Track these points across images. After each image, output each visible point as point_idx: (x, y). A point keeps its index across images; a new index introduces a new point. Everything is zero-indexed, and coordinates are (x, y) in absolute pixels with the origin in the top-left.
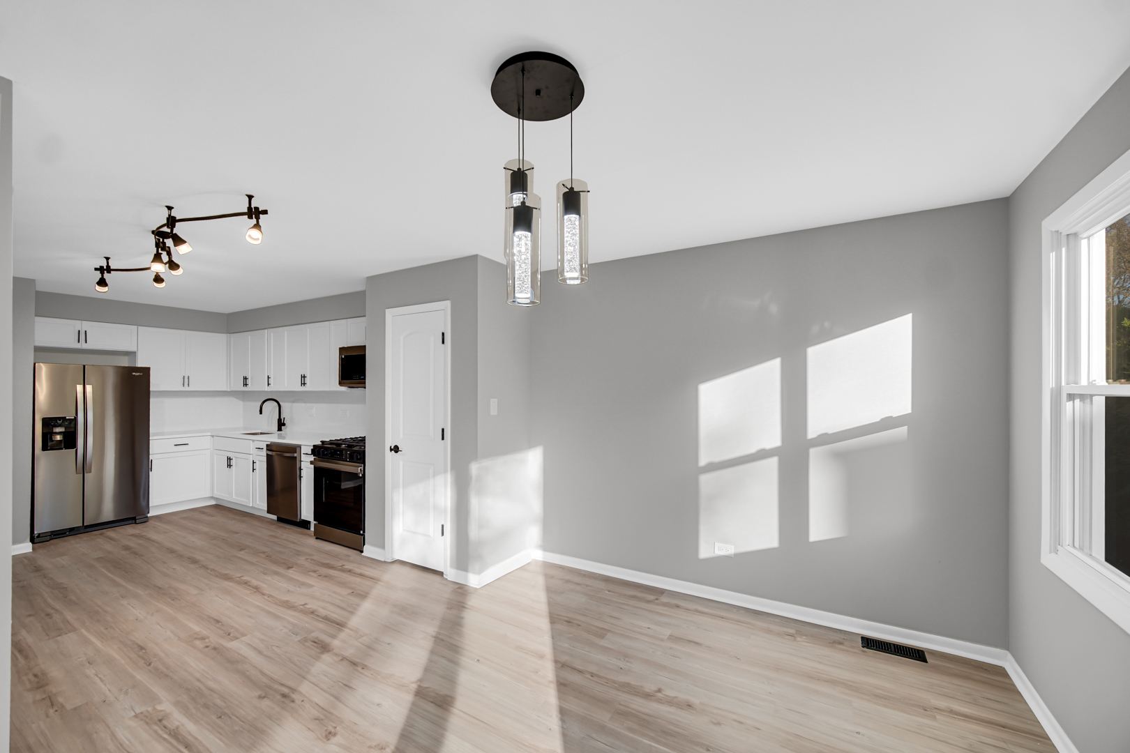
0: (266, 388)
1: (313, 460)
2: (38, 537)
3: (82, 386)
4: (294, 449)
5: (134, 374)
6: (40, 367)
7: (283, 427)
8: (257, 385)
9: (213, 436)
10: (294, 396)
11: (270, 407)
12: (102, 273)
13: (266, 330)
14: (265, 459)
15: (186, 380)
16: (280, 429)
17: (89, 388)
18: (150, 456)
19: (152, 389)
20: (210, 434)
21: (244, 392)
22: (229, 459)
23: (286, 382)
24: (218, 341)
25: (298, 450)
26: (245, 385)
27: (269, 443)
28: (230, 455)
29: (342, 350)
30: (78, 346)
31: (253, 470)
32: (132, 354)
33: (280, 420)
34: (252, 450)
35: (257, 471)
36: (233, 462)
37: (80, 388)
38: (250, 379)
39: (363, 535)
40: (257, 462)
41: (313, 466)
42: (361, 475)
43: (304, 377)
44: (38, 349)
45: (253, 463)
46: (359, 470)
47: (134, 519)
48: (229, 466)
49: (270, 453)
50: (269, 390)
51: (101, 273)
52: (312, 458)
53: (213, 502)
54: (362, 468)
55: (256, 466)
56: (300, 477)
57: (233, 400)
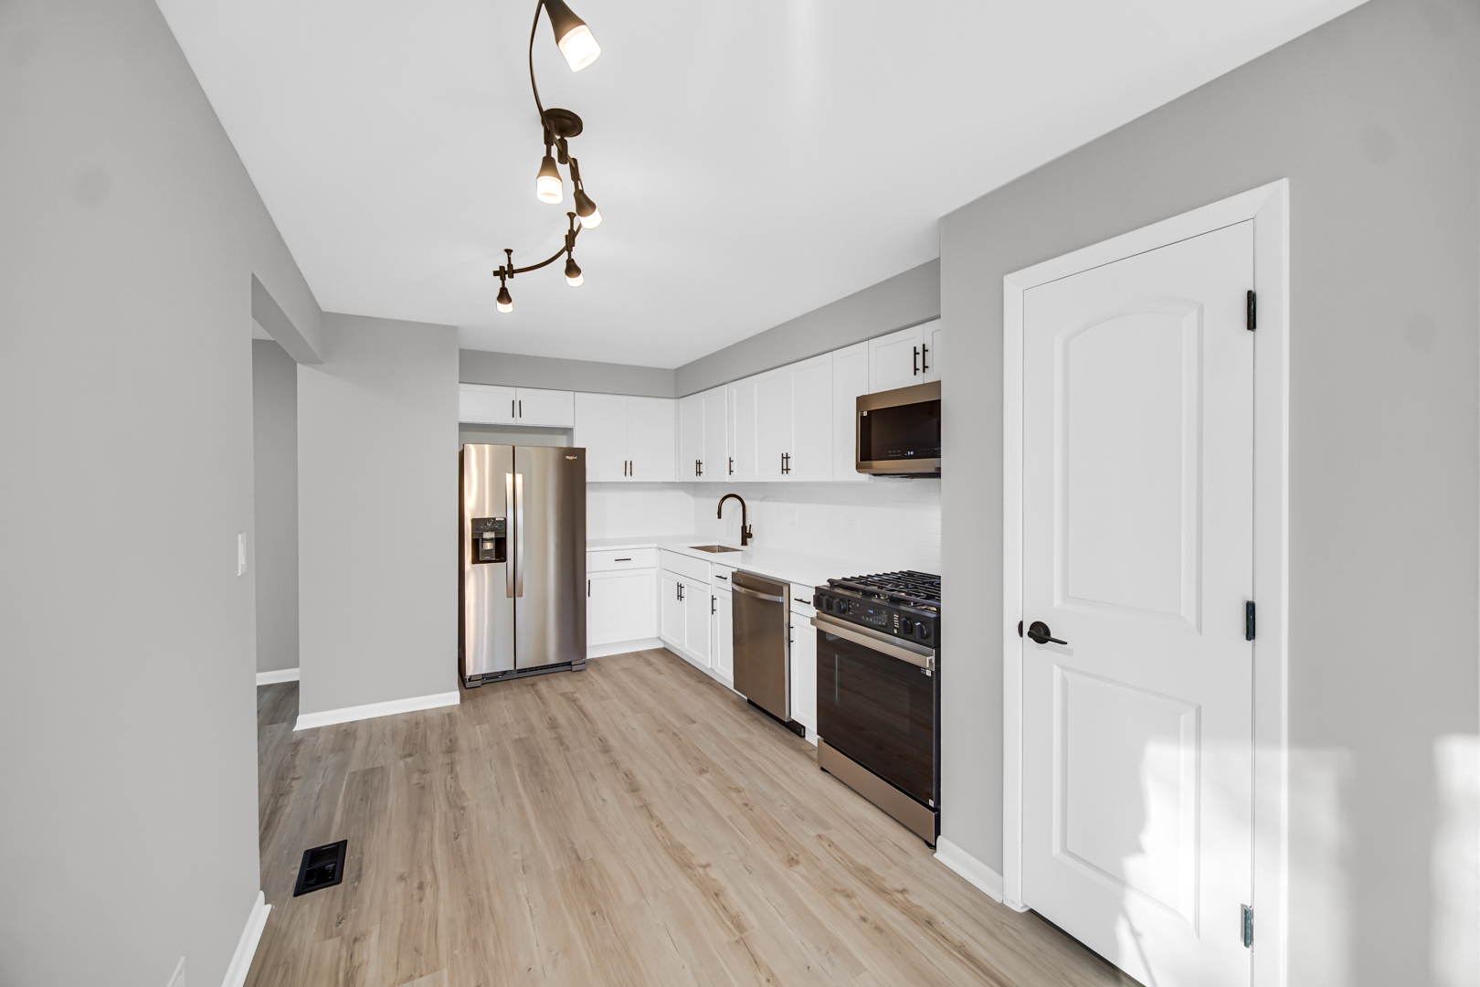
0: (728, 478)
1: (815, 615)
2: (470, 680)
3: (512, 475)
4: (778, 587)
5: (567, 457)
6: (469, 449)
7: (748, 539)
8: (715, 473)
9: (659, 549)
10: (766, 490)
11: (732, 506)
12: (503, 279)
13: (726, 386)
14: (730, 596)
15: (628, 467)
16: (744, 543)
17: (519, 477)
18: (587, 575)
19: (588, 479)
20: (655, 545)
21: (696, 484)
22: (680, 587)
23: (757, 468)
24: (661, 409)
25: (785, 589)
26: (699, 473)
27: (735, 570)
28: (683, 581)
29: (861, 401)
30: (512, 421)
31: (713, 610)
32: (567, 431)
33: (744, 528)
34: (711, 579)
35: (718, 613)
36: (685, 592)
37: (509, 477)
38: (704, 463)
39: (937, 810)
40: (718, 599)
41: (815, 628)
42: (928, 673)
43: (787, 458)
44: (464, 427)
45: (713, 599)
46: (926, 662)
47: (569, 664)
48: (680, 597)
49: (737, 588)
50: (731, 481)
51: (501, 279)
52: (813, 612)
53: (661, 645)
54: (933, 658)
55: (717, 604)
56: (790, 642)
57: (681, 494)
